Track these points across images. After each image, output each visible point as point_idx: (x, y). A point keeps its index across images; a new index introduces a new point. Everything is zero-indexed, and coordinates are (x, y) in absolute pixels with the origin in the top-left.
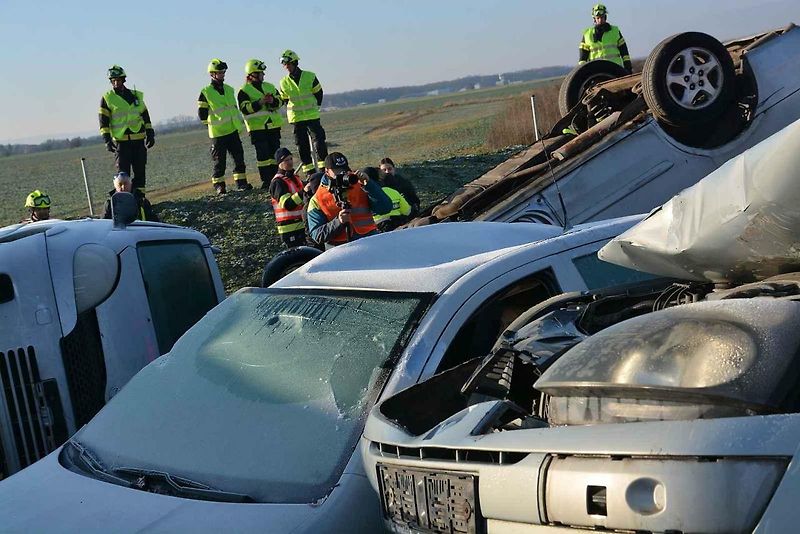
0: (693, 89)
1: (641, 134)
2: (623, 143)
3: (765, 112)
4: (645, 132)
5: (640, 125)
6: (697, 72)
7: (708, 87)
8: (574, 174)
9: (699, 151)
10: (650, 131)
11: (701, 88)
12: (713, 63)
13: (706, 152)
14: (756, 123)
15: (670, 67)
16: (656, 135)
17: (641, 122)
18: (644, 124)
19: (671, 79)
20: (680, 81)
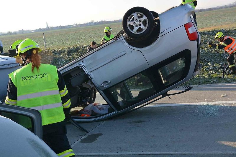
3: (162, 36)
4: (119, 41)
6: (138, 21)
7: (142, 26)
8: (94, 53)
9: (136, 49)
11: (140, 27)
12: (145, 18)
13: (139, 49)
14: (158, 40)
15: (128, 19)
16: (122, 42)
17: (118, 37)
18: (119, 38)
19: (129, 23)
20: (132, 24)
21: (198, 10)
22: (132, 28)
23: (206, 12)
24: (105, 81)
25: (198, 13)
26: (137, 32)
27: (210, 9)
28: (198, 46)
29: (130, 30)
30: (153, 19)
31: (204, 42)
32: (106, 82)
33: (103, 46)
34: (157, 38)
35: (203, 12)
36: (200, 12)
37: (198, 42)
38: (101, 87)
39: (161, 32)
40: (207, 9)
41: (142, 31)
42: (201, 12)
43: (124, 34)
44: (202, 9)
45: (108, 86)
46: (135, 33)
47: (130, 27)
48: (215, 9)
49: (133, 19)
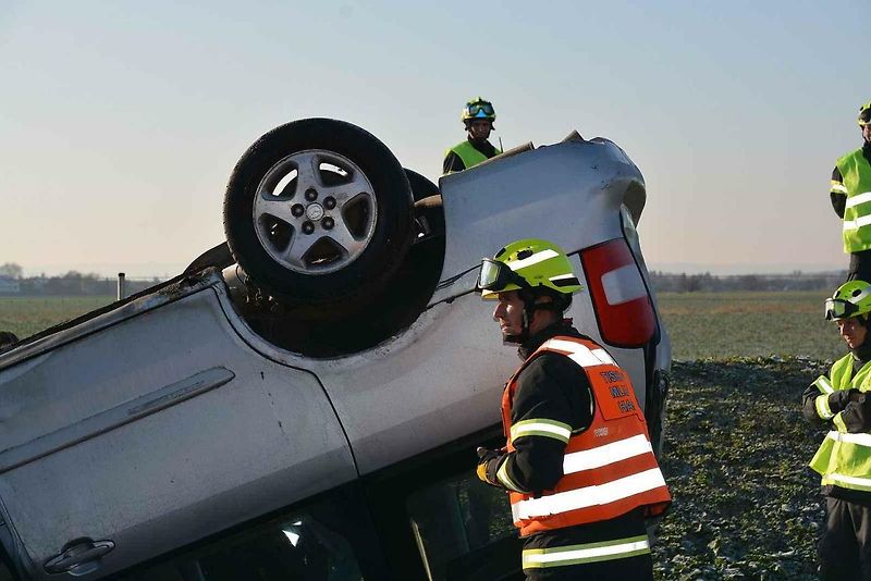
0: (309, 233)
1: (187, 306)
2: (144, 318)
3: (450, 300)
5: (189, 289)
6: (321, 198)
8: (32, 364)
9: (293, 358)
10: (206, 304)
11: (325, 233)
12: (360, 186)
13: (309, 364)
14: (426, 319)
15: (264, 182)
16: (213, 312)
17: (192, 283)
18: (197, 287)
19: (262, 206)
20: (283, 210)
21: (675, 277)
22: (282, 234)
23: (726, 295)
24: (81, 535)
25: (674, 294)
26: (309, 265)
27: (751, 283)
28: (652, 376)
29: (266, 246)
30: (408, 197)
31: (691, 416)
32: (87, 542)
33: (93, 325)
34: (423, 306)
35: (710, 295)
36: (688, 294)
37: (650, 360)
38: (51, 570)
39: (444, 278)
40: (731, 278)
41: (340, 259)
42: (695, 294)
43: (231, 270)
44: (701, 276)
45: (93, 568)
46: (298, 269)
47: (268, 230)
48: (778, 283)
49: (293, 185)
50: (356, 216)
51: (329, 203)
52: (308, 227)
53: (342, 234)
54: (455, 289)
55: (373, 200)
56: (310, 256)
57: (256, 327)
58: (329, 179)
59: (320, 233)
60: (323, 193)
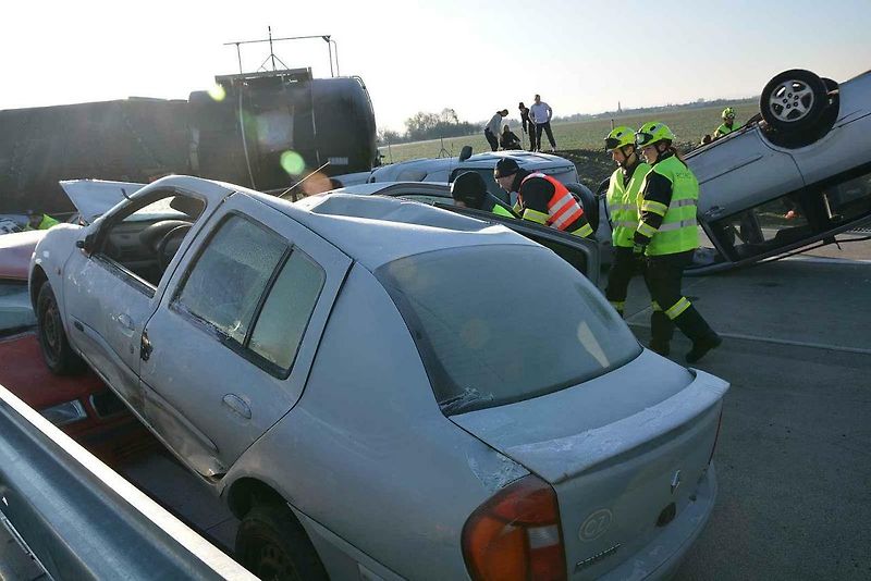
0: (789, 108)
1: (747, 135)
2: (733, 140)
3: (840, 127)
4: (750, 134)
5: (748, 129)
6: (793, 96)
9: (783, 149)
10: (753, 134)
11: (795, 108)
12: (808, 90)
13: (788, 151)
14: (830, 134)
15: (773, 92)
16: (756, 136)
17: (749, 127)
18: (750, 129)
19: (772, 101)
20: (780, 102)
22: (779, 110)
26: (789, 118)
29: (774, 113)
32: (717, 207)
34: (830, 130)
39: (838, 119)
41: (800, 115)
43: (762, 122)
45: (719, 215)
46: (785, 120)
47: (775, 108)
49: (783, 94)
50: (806, 100)
51: (796, 97)
52: (796, 104)
53: (800, 108)
54: (844, 121)
55: (812, 96)
56: (789, 116)
57: (771, 140)
58: (796, 89)
59: (793, 108)
60: (794, 94)
